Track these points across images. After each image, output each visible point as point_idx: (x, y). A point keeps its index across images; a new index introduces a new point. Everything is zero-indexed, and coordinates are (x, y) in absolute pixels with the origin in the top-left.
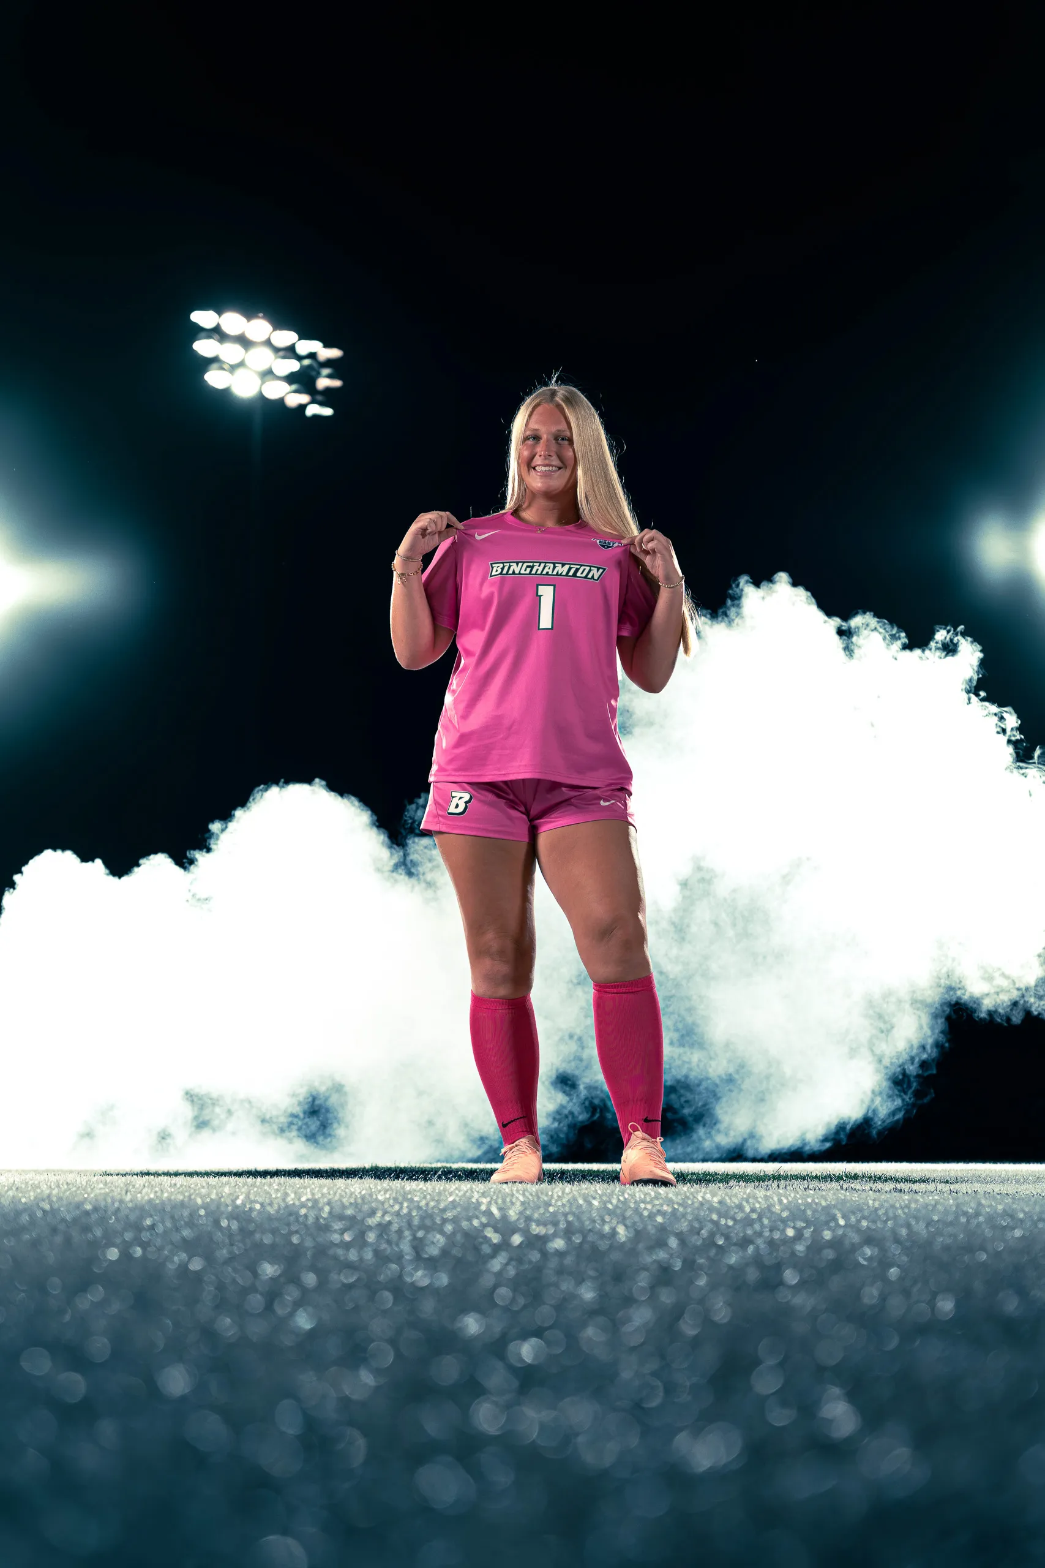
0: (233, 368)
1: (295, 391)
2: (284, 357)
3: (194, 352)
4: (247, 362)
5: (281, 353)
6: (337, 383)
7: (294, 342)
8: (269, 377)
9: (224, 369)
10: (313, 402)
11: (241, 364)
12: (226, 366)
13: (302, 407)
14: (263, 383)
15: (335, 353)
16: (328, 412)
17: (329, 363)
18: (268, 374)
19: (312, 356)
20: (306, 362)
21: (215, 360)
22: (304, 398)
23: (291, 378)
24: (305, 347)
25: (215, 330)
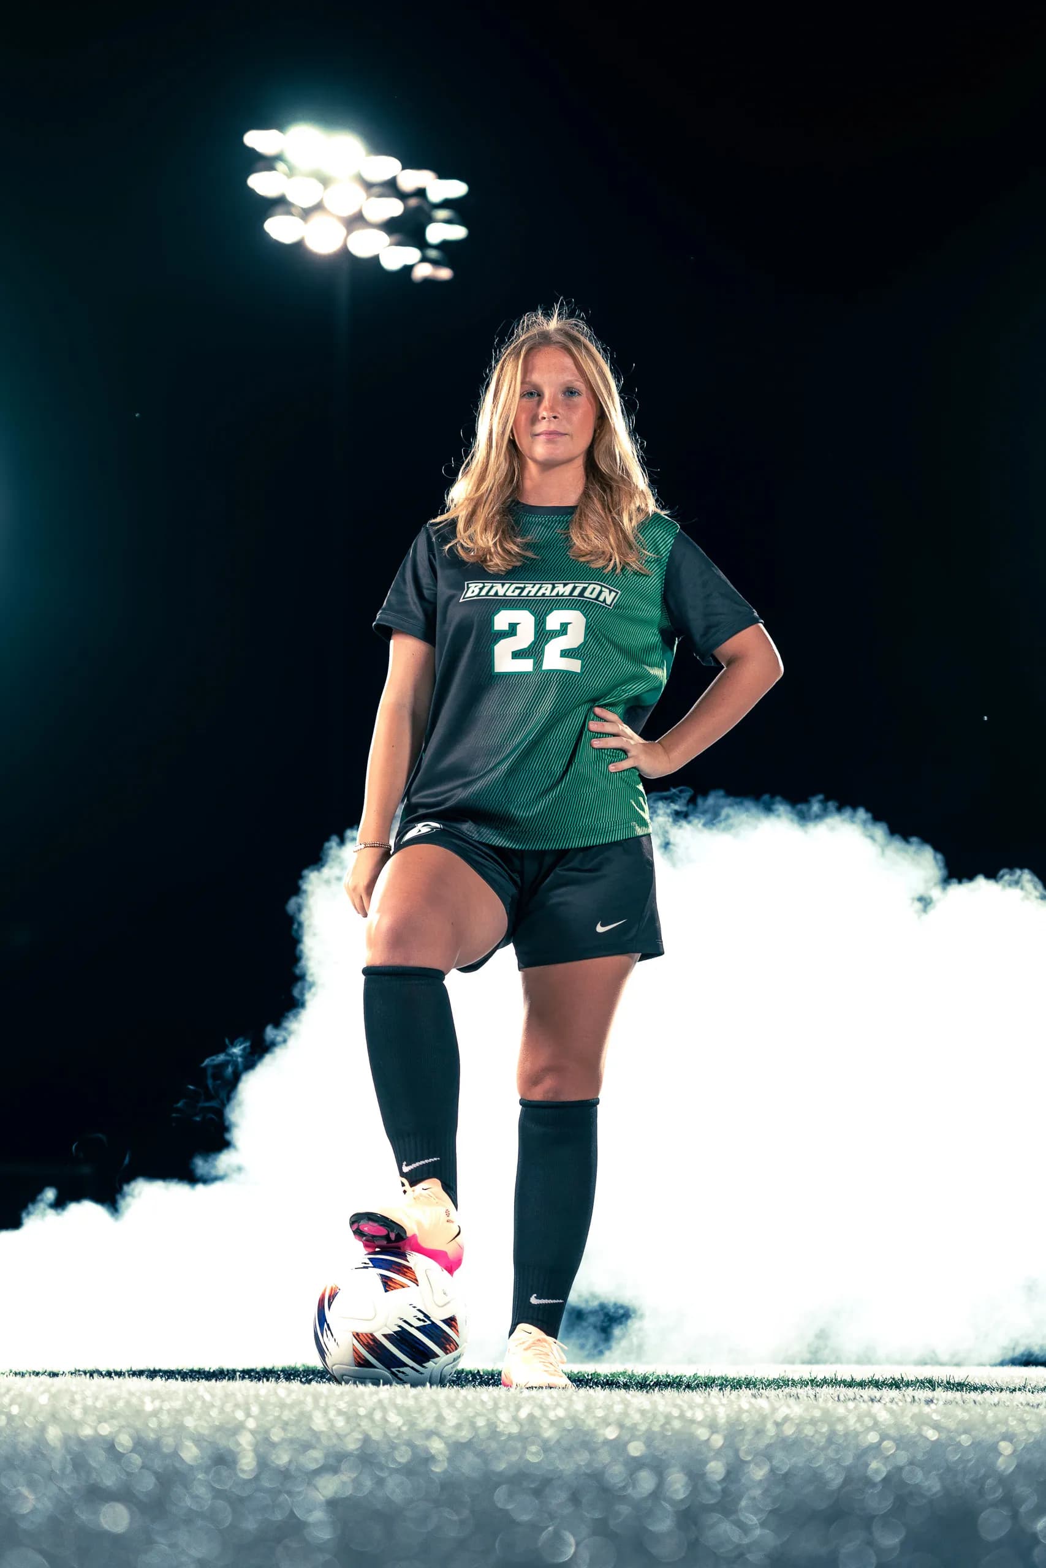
0: (306, 214)
1: (397, 245)
2: (381, 196)
3: (251, 192)
4: (326, 204)
5: (376, 190)
6: (458, 232)
7: (396, 173)
8: (358, 224)
9: (292, 215)
10: (424, 259)
11: (319, 207)
12: (293, 210)
13: (408, 269)
14: (349, 232)
15: (457, 189)
16: (445, 274)
17: (446, 204)
18: (356, 221)
19: (421, 193)
20: (413, 202)
21: (280, 201)
22: (409, 255)
23: (391, 226)
24: (412, 179)
25: (278, 158)
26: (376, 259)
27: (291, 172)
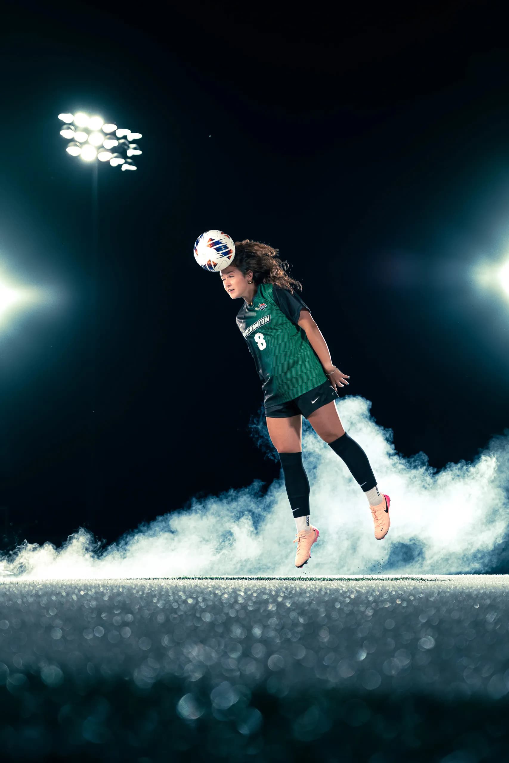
0: (81, 145)
1: (116, 157)
2: (110, 139)
4: (89, 140)
5: (108, 136)
6: (139, 152)
7: (115, 130)
8: (101, 149)
9: (77, 146)
10: (126, 163)
11: (86, 142)
12: (78, 144)
13: (120, 166)
14: (98, 153)
15: (138, 136)
16: (134, 168)
17: (134, 141)
19: (125, 137)
20: (122, 141)
21: (72, 140)
22: (121, 161)
23: (114, 150)
24: (121, 133)
25: (72, 124)
26: (108, 162)
27: (76, 128)
